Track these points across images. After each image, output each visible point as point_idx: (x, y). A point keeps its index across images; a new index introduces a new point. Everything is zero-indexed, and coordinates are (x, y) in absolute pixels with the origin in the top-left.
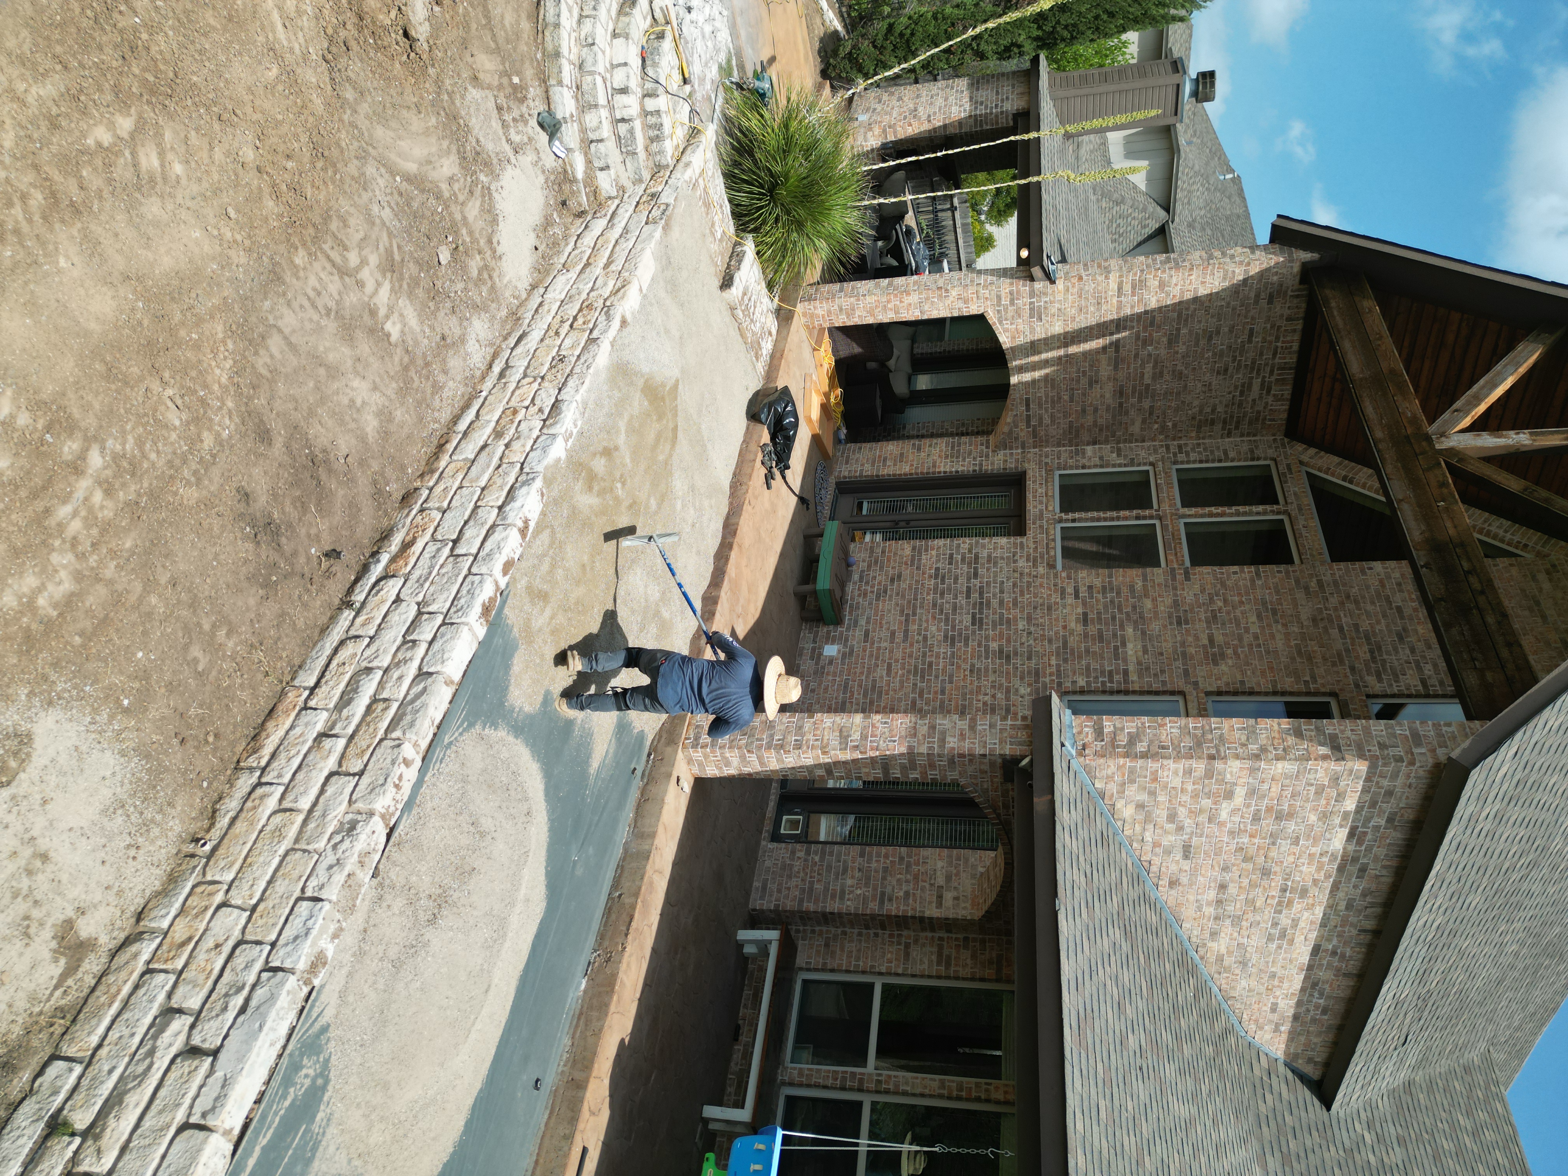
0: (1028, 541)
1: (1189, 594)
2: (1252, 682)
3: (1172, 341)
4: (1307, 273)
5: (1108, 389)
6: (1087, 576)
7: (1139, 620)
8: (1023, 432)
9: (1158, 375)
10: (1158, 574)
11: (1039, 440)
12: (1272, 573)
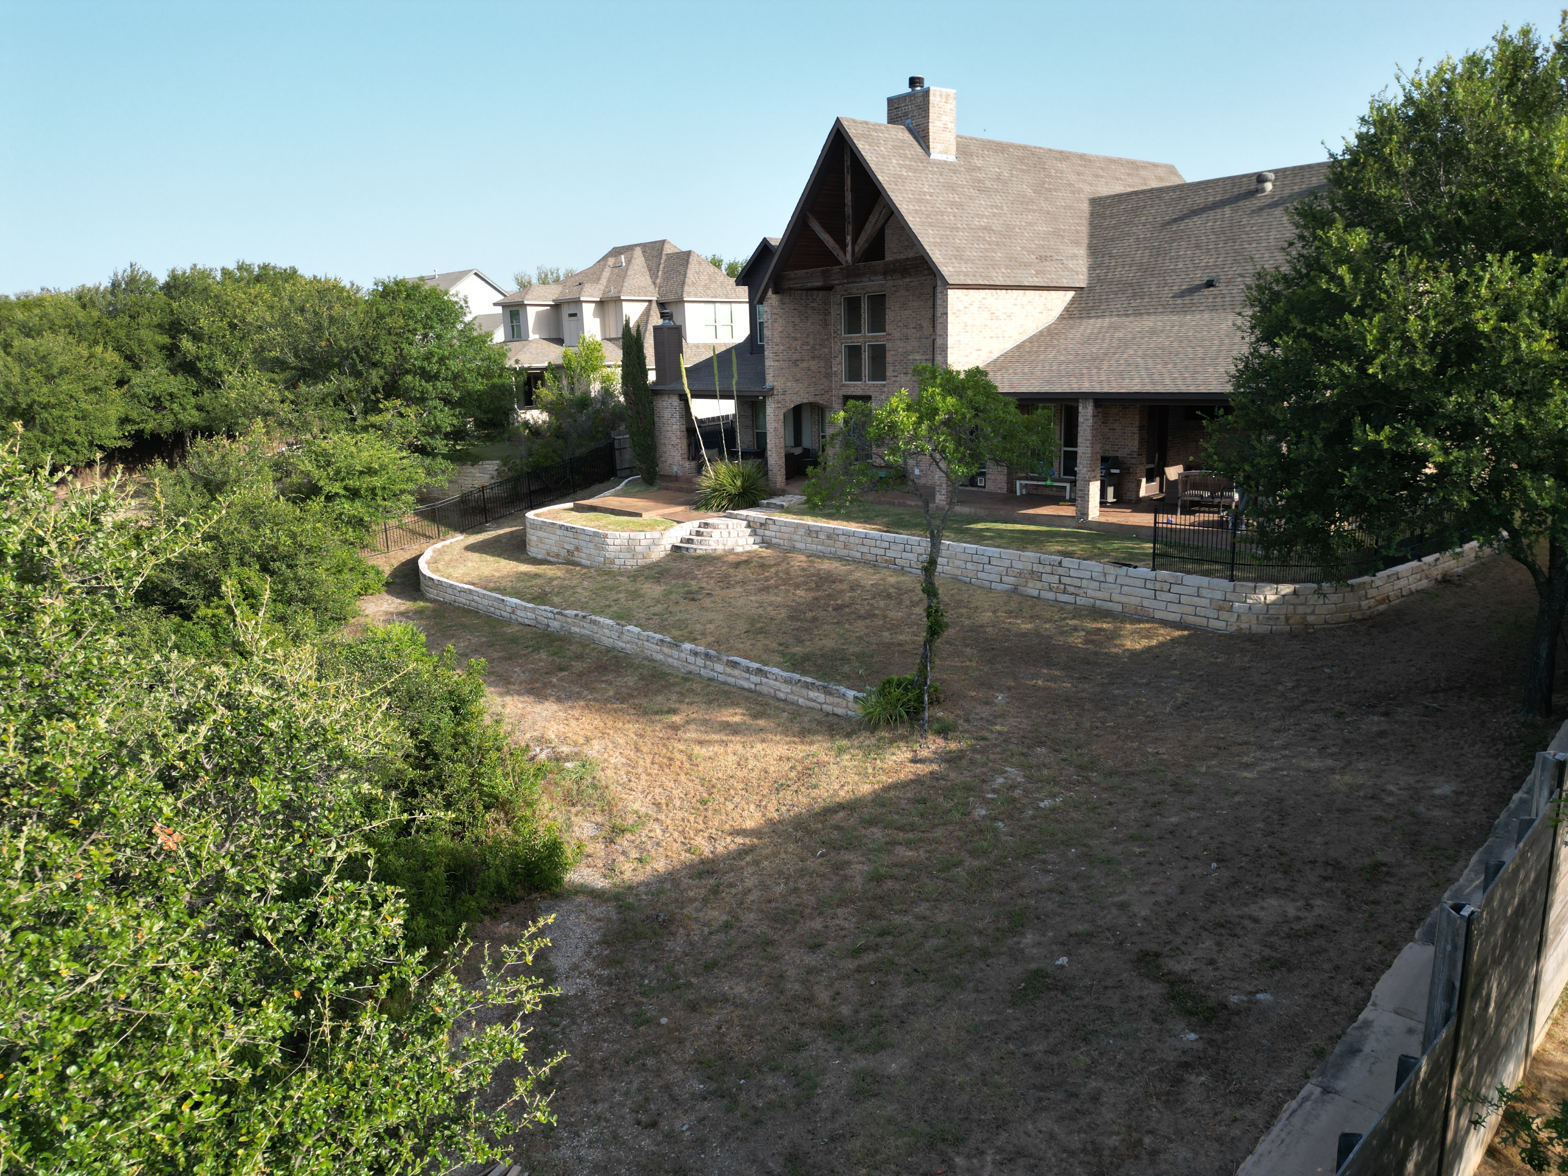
0: (873, 395)
1: (897, 334)
2: (930, 315)
3: (796, 339)
4: (776, 292)
5: (813, 363)
6: (889, 373)
7: (907, 353)
8: (826, 397)
9: (808, 343)
10: (889, 346)
11: (830, 390)
12: (889, 303)
